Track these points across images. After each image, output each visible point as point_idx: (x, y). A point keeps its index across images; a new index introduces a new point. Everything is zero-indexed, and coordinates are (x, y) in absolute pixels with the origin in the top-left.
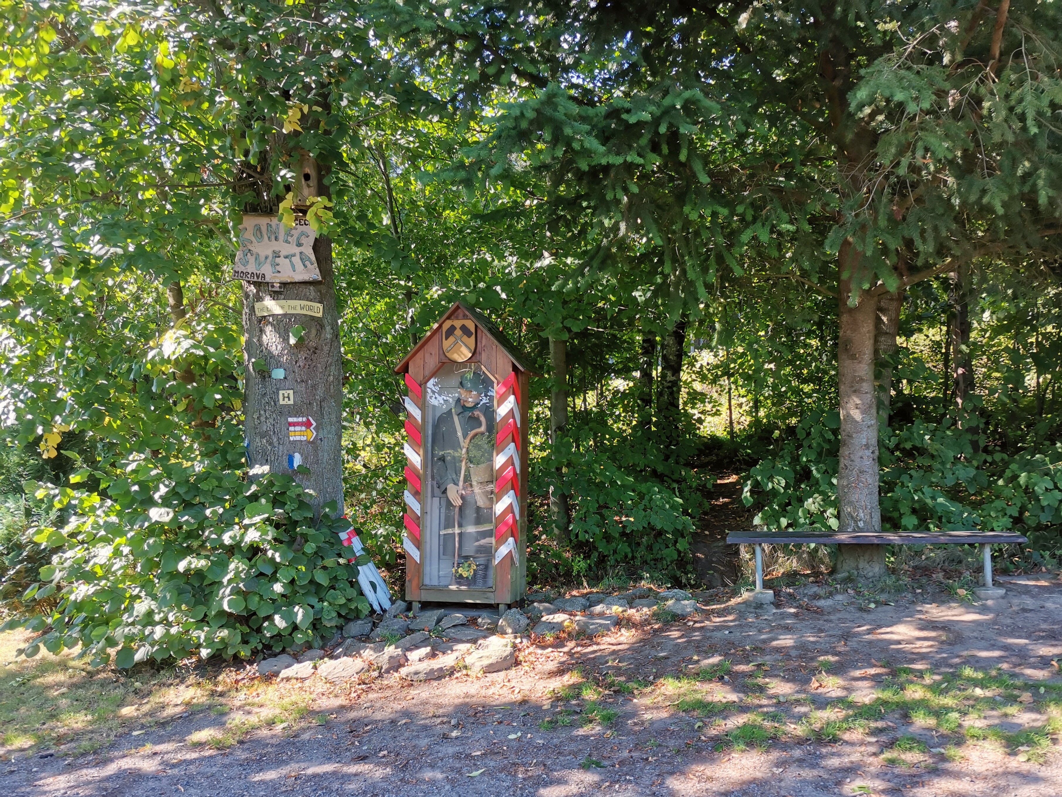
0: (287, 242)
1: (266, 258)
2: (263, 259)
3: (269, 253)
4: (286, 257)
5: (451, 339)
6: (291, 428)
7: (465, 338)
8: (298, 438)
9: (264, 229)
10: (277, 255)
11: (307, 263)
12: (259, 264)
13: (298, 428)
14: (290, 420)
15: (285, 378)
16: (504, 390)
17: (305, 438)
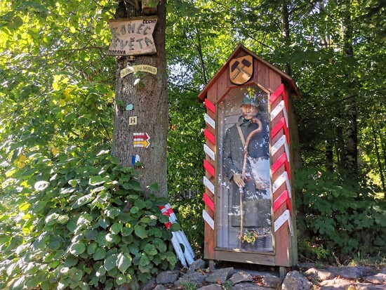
0: (138, 33)
1: (127, 42)
2: (125, 43)
3: (129, 40)
4: (137, 41)
5: (236, 70)
6: (135, 140)
7: (246, 68)
8: (139, 146)
9: (126, 27)
10: (132, 40)
11: (149, 43)
12: (123, 46)
13: (139, 139)
14: (135, 134)
15: (133, 109)
16: (275, 98)
17: (143, 146)
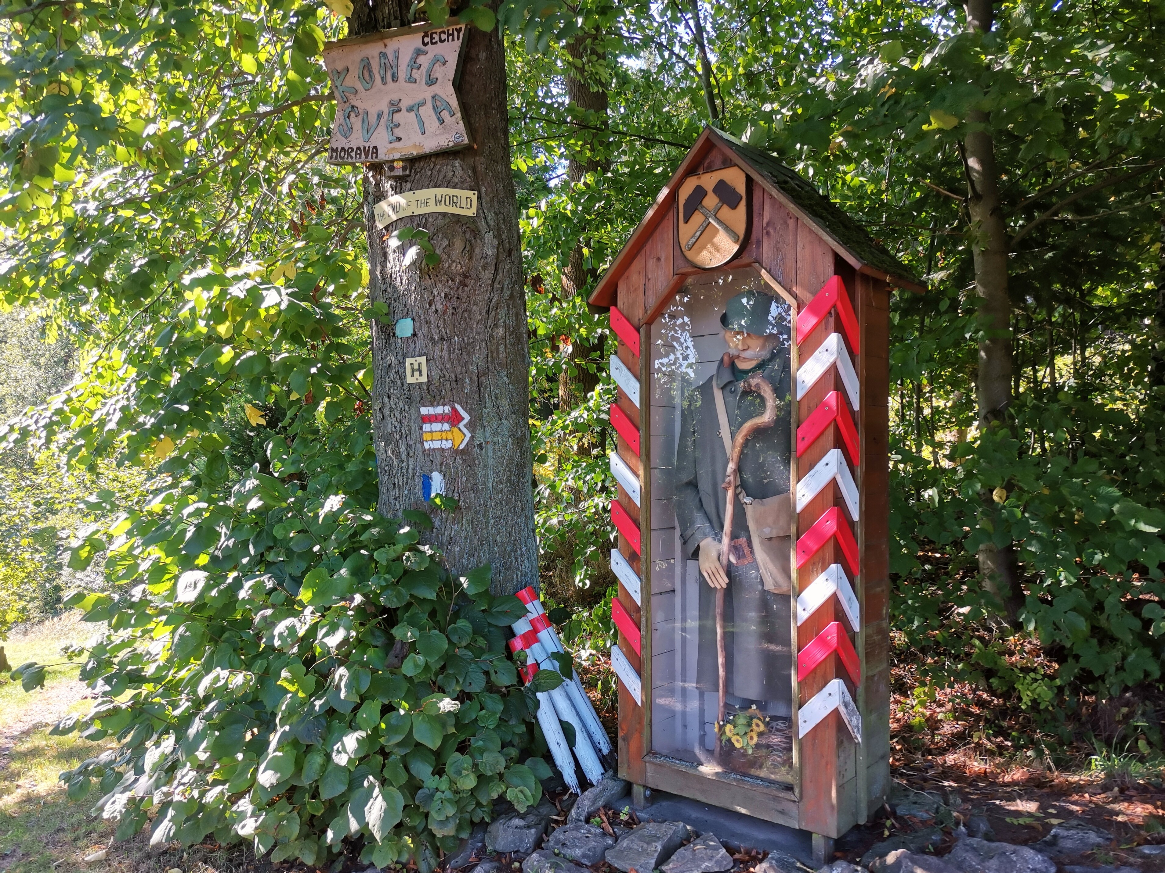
0: (411, 80)
1: (379, 116)
2: (373, 119)
3: (384, 107)
4: (410, 109)
5: (697, 218)
6: (426, 427)
7: (726, 212)
8: (437, 445)
9: (375, 65)
10: (395, 108)
11: (445, 114)
12: (368, 130)
13: (436, 426)
14: (424, 411)
15: (414, 335)
16: (813, 321)
17: (448, 445)
